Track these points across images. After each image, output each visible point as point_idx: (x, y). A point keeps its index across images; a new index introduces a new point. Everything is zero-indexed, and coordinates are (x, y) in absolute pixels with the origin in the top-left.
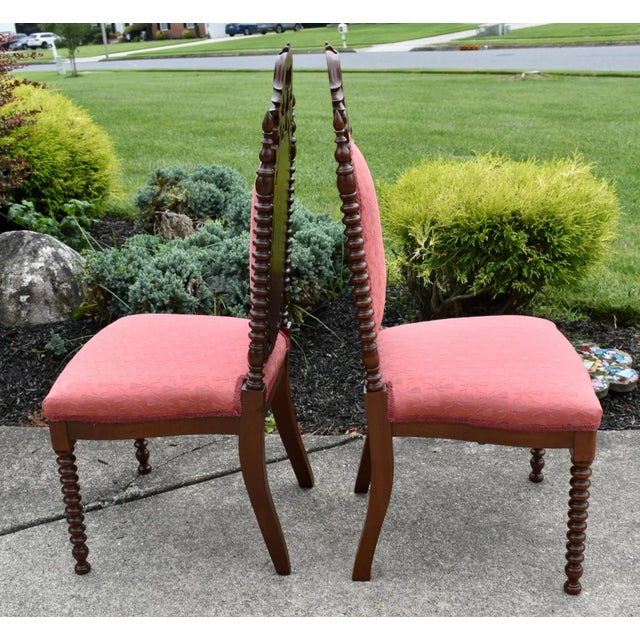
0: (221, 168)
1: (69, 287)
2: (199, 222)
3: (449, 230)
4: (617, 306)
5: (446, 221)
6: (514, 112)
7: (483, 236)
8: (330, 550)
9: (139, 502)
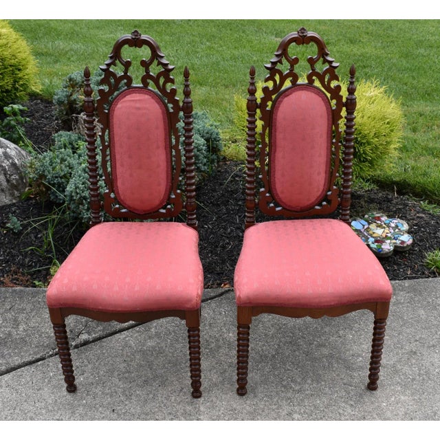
1: (17, 177)
4: (397, 179)
8: (221, 378)
9: (90, 345)
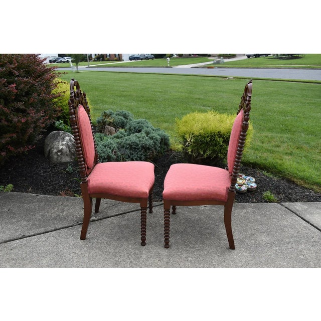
0: (125, 111)
2: (117, 129)
3: (197, 136)
4: (252, 161)
5: (197, 133)
6: (223, 92)
7: (208, 139)
8: (155, 240)
9: (95, 222)
